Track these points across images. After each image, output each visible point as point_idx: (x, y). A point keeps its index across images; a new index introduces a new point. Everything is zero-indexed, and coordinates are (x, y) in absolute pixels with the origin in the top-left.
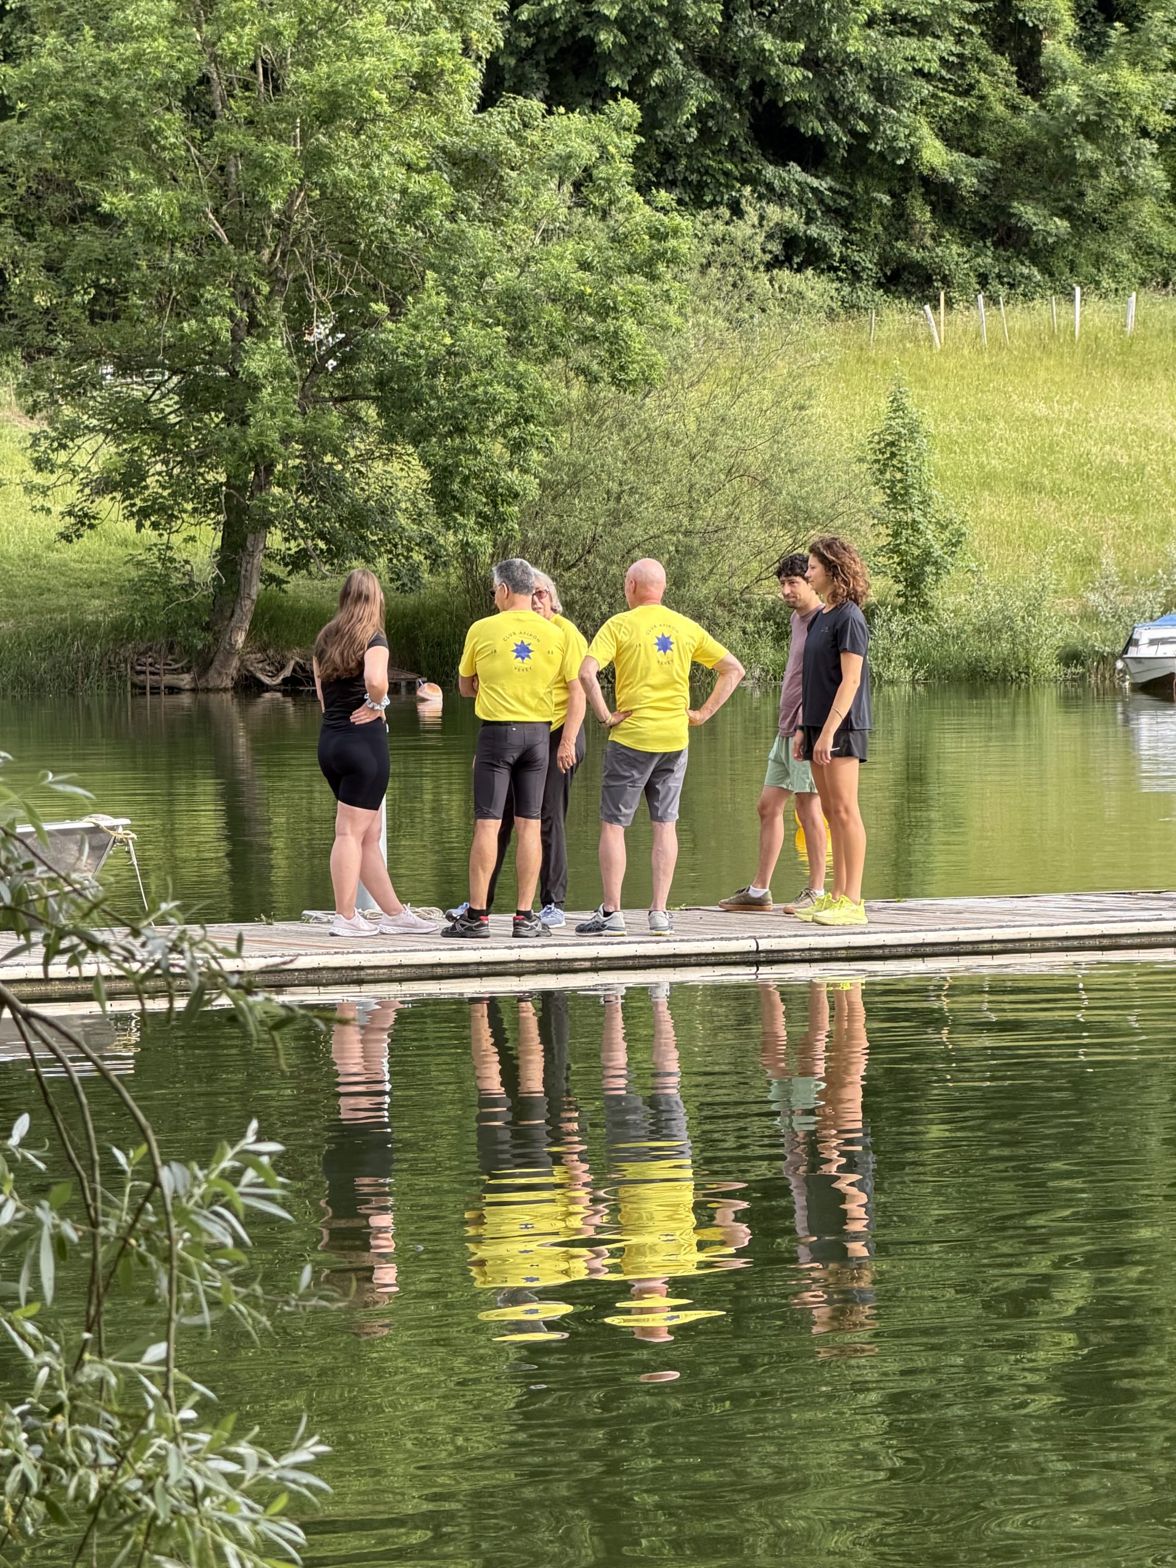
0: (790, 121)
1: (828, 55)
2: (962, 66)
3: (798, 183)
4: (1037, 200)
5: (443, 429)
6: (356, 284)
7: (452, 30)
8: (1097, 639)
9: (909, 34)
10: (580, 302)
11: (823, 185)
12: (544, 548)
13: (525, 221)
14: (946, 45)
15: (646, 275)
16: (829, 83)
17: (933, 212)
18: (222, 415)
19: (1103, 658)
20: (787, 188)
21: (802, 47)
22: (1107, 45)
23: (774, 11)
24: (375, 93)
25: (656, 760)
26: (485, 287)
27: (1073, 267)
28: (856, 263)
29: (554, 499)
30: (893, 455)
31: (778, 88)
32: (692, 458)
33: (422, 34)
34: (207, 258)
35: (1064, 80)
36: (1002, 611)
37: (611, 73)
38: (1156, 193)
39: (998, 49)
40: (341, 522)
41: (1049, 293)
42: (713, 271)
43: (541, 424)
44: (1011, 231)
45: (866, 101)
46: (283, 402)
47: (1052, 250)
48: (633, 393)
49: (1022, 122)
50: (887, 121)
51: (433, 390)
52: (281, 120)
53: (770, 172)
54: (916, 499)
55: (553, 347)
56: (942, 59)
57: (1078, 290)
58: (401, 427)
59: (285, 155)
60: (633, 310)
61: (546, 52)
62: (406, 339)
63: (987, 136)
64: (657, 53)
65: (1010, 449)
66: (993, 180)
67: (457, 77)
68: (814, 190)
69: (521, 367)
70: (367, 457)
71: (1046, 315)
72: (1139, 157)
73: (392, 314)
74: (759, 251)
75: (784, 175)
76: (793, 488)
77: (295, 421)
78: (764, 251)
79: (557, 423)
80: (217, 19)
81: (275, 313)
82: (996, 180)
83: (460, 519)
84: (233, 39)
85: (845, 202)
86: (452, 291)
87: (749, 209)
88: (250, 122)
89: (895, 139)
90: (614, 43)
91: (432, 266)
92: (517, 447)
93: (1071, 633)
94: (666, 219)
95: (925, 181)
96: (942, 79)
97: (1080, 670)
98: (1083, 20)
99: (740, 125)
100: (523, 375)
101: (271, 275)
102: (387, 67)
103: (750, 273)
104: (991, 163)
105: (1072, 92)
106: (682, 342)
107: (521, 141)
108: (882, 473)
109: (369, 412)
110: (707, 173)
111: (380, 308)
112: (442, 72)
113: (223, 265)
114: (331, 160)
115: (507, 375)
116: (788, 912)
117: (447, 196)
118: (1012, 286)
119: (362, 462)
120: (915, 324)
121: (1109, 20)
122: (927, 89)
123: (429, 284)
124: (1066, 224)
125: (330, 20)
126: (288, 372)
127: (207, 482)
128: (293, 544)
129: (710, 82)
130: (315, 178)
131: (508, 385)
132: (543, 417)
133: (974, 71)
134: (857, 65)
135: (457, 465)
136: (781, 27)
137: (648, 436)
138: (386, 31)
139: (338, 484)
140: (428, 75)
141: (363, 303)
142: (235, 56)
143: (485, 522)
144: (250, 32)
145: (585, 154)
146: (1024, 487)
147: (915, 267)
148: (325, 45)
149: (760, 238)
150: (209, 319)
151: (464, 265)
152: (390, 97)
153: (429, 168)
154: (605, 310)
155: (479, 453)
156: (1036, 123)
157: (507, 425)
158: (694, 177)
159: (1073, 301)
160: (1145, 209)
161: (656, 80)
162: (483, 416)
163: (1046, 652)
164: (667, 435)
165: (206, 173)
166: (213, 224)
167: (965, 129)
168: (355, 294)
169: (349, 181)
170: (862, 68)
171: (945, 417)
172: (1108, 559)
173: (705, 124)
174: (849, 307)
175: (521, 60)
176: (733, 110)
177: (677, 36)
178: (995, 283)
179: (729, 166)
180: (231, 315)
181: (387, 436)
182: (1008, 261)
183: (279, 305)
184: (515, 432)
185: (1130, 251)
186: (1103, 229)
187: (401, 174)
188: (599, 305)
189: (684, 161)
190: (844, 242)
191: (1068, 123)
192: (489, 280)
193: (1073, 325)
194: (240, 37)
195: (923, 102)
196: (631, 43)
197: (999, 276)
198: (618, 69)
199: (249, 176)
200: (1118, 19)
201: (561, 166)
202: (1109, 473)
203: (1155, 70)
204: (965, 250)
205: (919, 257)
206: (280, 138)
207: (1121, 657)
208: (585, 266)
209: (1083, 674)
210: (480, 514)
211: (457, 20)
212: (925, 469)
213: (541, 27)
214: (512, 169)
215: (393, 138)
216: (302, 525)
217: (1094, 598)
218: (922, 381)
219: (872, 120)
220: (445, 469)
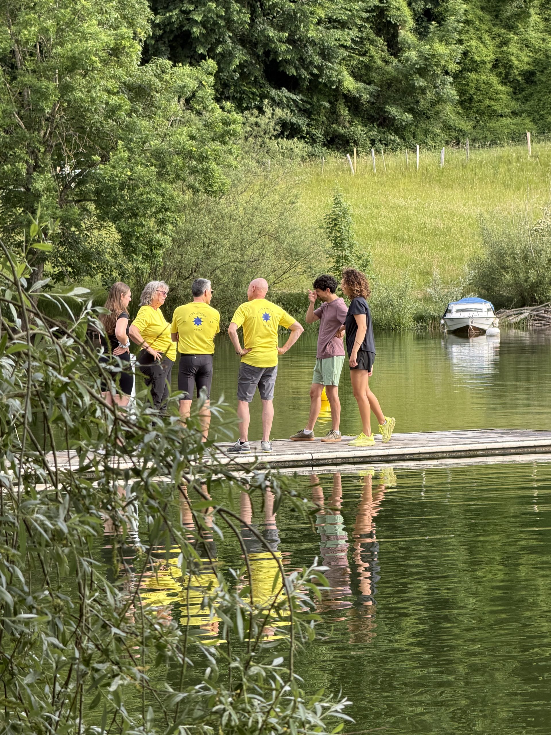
0: (281, 69)
1: (299, 38)
2: (362, 42)
3: (286, 98)
4: (398, 105)
5: (127, 215)
6: (85, 147)
7: (128, 28)
8: (432, 310)
9: (337, 28)
10: (190, 155)
11: (297, 98)
12: (174, 270)
13: (164, 117)
14: (354, 33)
15: (221, 142)
16: (300, 51)
17: (349, 110)
18: (22, 209)
19: (434, 319)
20: (281, 100)
21: (287, 35)
22: (428, 32)
23: (274, 17)
24: (93, 58)
25: (263, 371)
26: (145, 148)
27: (414, 136)
28: (314, 135)
29: (178, 247)
30: (336, 225)
31: (276, 53)
32: (242, 227)
33: (114, 29)
34: (15, 135)
35: (409, 49)
36: (387, 297)
37: (199, 47)
38: (452, 101)
39: (378, 34)
40: (79, 259)
41: (403, 148)
42: (250, 139)
43: (173, 212)
44: (385, 119)
45: (317, 60)
46: (52, 203)
47: (404, 128)
48: (215, 197)
49: (390, 68)
50: (327, 68)
51: (122, 197)
52: (49, 71)
53: (273, 92)
54: (347, 245)
55: (178, 176)
56: (352, 39)
57: (418, 146)
58: (107, 213)
59: (51, 87)
60: (215, 158)
61: (168, 38)
62: (109, 173)
63: (374, 75)
64: (219, 37)
65: (389, 221)
66: (377, 96)
67: (131, 50)
68: (294, 101)
69: (163, 185)
70: (90, 228)
71: (403, 159)
72: (444, 84)
73: (102, 161)
74: (272, 130)
75: (280, 94)
76: (289, 240)
77: (57, 211)
78: (274, 130)
79: (179, 212)
80: (18, 24)
81: (47, 161)
82: (379, 95)
83: (135, 257)
84: (26, 33)
85: (308, 106)
86: (130, 150)
87: (267, 110)
88: (34, 71)
89: (331, 77)
90: (200, 33)
91: (121, 138)
92: (161, 222)
93: (419, 307)
94: (229, 115)
95: (345, 96)
96: (353, 48)
97: (424, 324)
98: (417, 20)
99: (259, 70)
100: (165, 189)
101: (44, 143)
102: (99, 45)
103: (268, 140)
104: (376, 88)
105: (413, 55)
106: (237, 173)
107: (161, 79)
108: (331, 233)
109: (92, 206)
110: (244, 93)
111: (97, 158)
112: (124, 48)
113: (23, 138)
114: (73, 89)
115: (157, 189)
116: (323, 441)
117: (127, 106)
118: (386, 145)
119: (88, 230)
120: (342, 163)
121: (429, 20)
122: (346, 54)
123: (120, 147)
124: (411, 116)
125: (71, 23)
126: (54, 188)
127: (15, 240)
128: (57, 269)
129: (245, 51)
130: (65, 98)
131: (157, 194)
132: (173, 209)
133: (368, 45)
134: (313, 43)
135: (134, 231)
136: (277, 25)
137: (222, 217)
138: (98, 29)
139: (77, 241)
140: (118, 49)
141: (88, 156)
142: (27, 42)
143: (147, 258)
144: (34, 29)
145: (192, 85)
146: (395, 239)
147: (341, 137)
148: (69, 35)
149: (272, 124)
150: (17, 164)
151: (135, 137)
152: (100, 59)
153: (118, 92)
154: (202, 158)
155: (144, 226)
156: (397, 69)
157: (156, 213)
158: (238, 95)
159: (415, 152)
160: (448, 108)
161: (219, 50)
162: (146, 208)
163: (408, 316)
164: (231, 217)
165: (13, 96)
166: (18, 119)
167: (363, 72)
168: (85, 152)
169: (81, 99)
170: (315, 44)
171: (357, 206)
172: (436, 272)
173: (243, 70)
174: (311, 155)
175: (157, 41)
176: (256, 63)
177: (229, 30)
178: (379, 143)
179: (254, 90)
180: (27, 162)
181: (101, 218)
182: (384, 133)
183: (49, 157)
184: (161, 216)
185: (441, 128)
186: (428, 118)
187: (105, 96)
188: (199, 156)
189: (233, 88)
190: (308, 125)
191: (412, 69)
192: (147, 144)
193: (416, 163)
194: (30, 32)
195: (344, 59)
196: (208, 33)
197: (380, 140)
198: (202, 45)
199: (35, 97)
200: (434, 20)
201: (180, 92)
202: (434, 232)
203: (451, 44)
204: (364, 128)
205: (343, 132)
206: (49, 79)
207: (443, 318)
208: (192, 138)
209: (425, 327)
210: (144, 254)
211: (130, 23)
212: (350, 231)
213: (166, 26)
214: (157, 92)
215: (101, 78)
216: (60, 260)
217: (430, 290)
218: (346, 190)
219: (320, 68)
220: (128, 233)
